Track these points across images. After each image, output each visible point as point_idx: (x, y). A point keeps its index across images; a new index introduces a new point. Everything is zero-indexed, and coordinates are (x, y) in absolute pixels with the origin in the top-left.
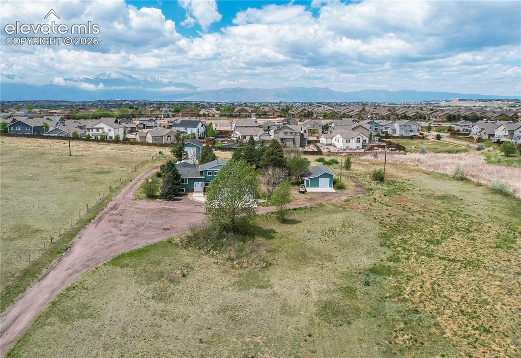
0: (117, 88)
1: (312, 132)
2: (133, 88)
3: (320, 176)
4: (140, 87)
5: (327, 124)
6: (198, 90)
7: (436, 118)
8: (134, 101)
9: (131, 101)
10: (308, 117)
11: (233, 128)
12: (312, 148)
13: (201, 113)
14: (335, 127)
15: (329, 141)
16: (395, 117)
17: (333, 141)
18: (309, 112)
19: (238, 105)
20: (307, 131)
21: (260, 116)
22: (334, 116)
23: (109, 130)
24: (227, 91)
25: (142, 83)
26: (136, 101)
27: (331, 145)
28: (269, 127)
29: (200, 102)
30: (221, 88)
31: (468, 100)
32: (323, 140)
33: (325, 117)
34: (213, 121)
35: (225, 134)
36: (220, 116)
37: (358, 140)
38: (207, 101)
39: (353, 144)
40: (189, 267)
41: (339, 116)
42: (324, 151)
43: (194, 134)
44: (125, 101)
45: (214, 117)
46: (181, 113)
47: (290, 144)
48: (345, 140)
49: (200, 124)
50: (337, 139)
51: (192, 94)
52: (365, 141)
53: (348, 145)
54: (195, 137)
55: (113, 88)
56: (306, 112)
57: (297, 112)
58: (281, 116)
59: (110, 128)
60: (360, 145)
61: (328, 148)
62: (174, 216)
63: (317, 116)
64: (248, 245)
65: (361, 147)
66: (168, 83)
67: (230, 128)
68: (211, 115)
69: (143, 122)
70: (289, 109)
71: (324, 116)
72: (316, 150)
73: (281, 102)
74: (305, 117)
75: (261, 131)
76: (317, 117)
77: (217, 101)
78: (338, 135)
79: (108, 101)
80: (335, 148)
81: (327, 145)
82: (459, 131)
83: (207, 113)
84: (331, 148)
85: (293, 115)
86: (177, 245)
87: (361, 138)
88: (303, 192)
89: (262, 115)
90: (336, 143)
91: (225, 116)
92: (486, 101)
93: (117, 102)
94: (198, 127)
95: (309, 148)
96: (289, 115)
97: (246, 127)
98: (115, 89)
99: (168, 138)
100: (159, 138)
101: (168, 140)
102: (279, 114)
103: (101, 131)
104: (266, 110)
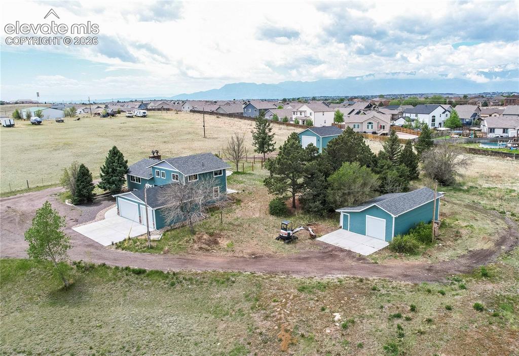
23: (311, 114)
49: (438, 110)
59: (311, 111)
94: (433, 114)
99: (368, 126)
100: (358, 125)
101: (368, 128)
103: (303, 115)
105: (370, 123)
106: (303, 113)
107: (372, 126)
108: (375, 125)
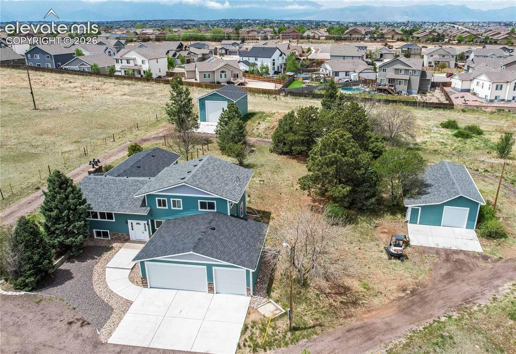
1: (439, 66)
5: (463, 53)
10: (438, 41)
12: (436, 96)
13: (305, 34)
14: (476, 59)
15: (466, 86)
17: (473, 86)
18: (439, 34)
20: (433, 64)
21: (375, 40)
22: (472, 41)
23: (143, 62)
27: (468, 91)
28: (381, 55)
32: (456, 82)
33: (460, 42)
34: (314, 46)
36: (326, 39)
39: (507, 93)
41: (479, 41)
42: (456, 102)
43: (267, 68)
45: (319, 39)
47: (403, 88)
48: (494, 85)
49: (277, 53)
50: (481, 83)
53: (498, 93)
54: (267, 73)
56: (436, 34)
57: (424, 34)
58: (402, 40)
59: (144, 59)
61: (463, 97)
63: (450, 40)
68: (317, 37)
69: (225, 46)
70: (415, 31)
71: (458, 40)
72: (443, 100)
74: (434, 41)
76: (449, 42)
78: (483, 77)
80: (475, 98)
81: (463, 91)
83: (311, 35)
84: (468, 96)
85: (418, 38)
89: (378, 38)
90: (477, 89)
91: (332, 38)
94: (273, 57)
95: (433, 96)
96: (413, 38)
97: (344, 57)
99: (221, 75)
100: (209, 74)
101: (221, 77)
102: (400, 37)
103: (132, 64)
104: (383, 32)
105: (223, 72)
106: (132, 62)
107: (225, 75)
108: (228, 73)
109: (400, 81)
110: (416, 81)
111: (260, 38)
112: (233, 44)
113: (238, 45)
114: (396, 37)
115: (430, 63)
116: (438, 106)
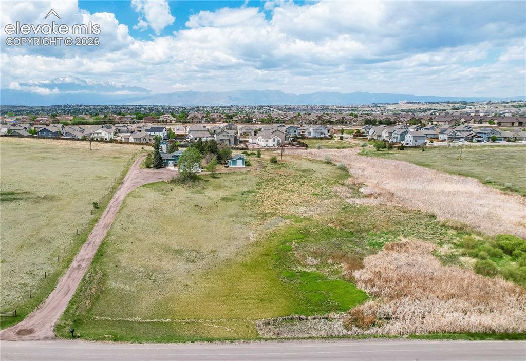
0: (72, 92)
1: (246, 134)
2: (87, 92)
3: (237, 159)
4: (94, 92)
5: (260, 128)
6: (152, 93)
7: (356, 122)
8: (90, 106)
9: (87, 106)
11: (187, 132)
12: (242, 146)
13: (161, 119)
15: (254, 141)
16: (321, 122)
17: (257, 141)
19: (191, 109)
20: (243, 134)
21: (209, 122)
23: (105, 134)
24: (179, 95)
25: (96, 87)
26: (91, 105)
27: (256, 143)
28: (215, 131)
29: (154, 106)
30: (174, 91)
31: (416, 103)
32: (250, 140)
34: (171, 127)
35: (182, 137)
36: (176, 122)
37: (274, 140)
38: (159, 105)
39: (271, 143)
40: (173, 189)
42: (249, 148)
44: (81, 106)
45: (171, 122)
46: (144, 120)
47: (227, 143)
48: (265, 140)
50: (260, 140)
51: (145, 98)
52: (279, 141)
53: (267, 143)
55: (68, 92)
56: (247, 118)
57: (240, 118)
58: (227, 122)
60: (275, 143)
61: (253, 146)
62: (162, 174)
64: (196, 183)
65: (276, 145)
66: (121, 87)
67: (185, 132)
68: (168, 121)
69: (118, 128)
70: (234, 116)
71: (262, 121)
72: (245, 147)
73: (232, 106)
74: (245, 122)
75: (208, 134)
77: (171, 105)
78: (260, 137)
79: (65, 106)
80: (258, 146)
81: (253, 143)
82: (363, 133)
83: (165, 120)
84: (255, 145)
85: (236, 120)
86: (166, 183)
87: (276, 139)
88: (227, 167)
89: (211, 121)
90: (259, 143)
91: (180, 122)
92: (433, 103)
93: (73, 106)
94: (163, 132)
95: (240, 146)
97: (197, 131)
98: (69, 94)
102: (224, 120)
103: (100, 135)
104: (214, 117)
105: (145, 138)
109: (225, 140)
110: (232, 139)
111: (129, 122)
112: (123, 126)
113: (126, 127)
114: (222, 120)
115: (241, 134)
116: (242, 149)
